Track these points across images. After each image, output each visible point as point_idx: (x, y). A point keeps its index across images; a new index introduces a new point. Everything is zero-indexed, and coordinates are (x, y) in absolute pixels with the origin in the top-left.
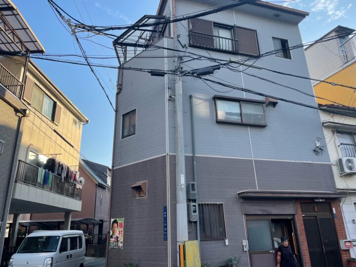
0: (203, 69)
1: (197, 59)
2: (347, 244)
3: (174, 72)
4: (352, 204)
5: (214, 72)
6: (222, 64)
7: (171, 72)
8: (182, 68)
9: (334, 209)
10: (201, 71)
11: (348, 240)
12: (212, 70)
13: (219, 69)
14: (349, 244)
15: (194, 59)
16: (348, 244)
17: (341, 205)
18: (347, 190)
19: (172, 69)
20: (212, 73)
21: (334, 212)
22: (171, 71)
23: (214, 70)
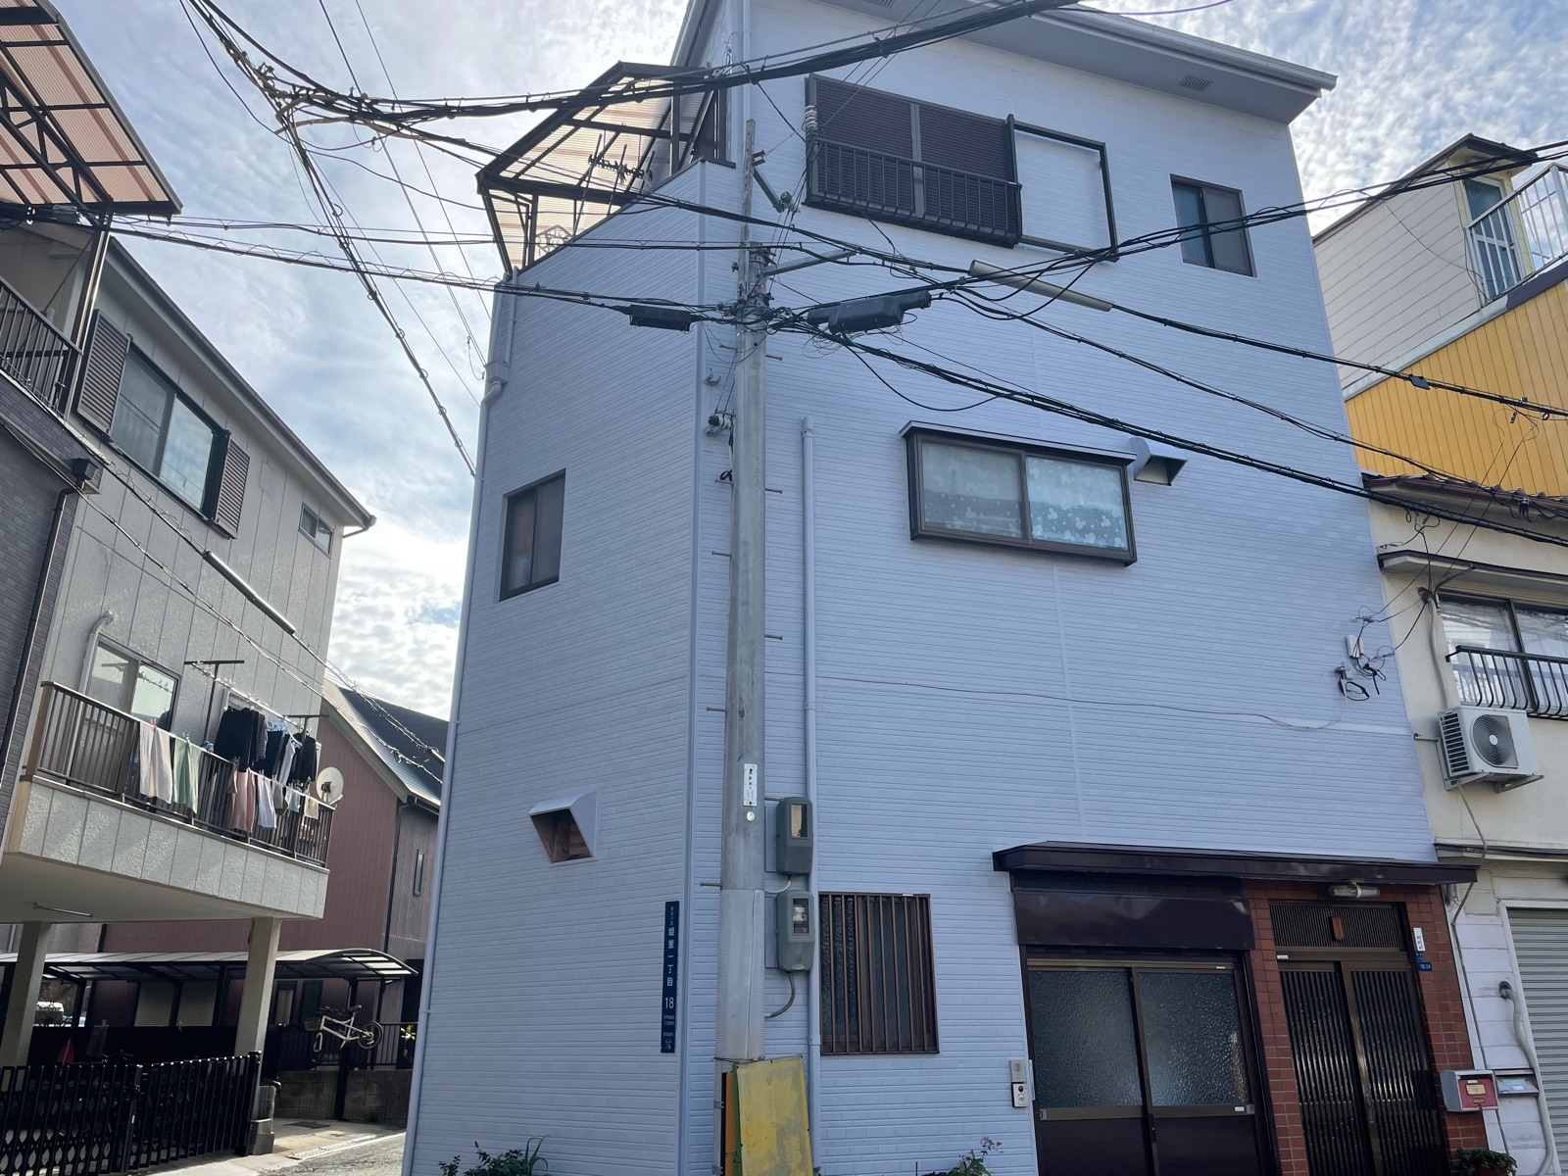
0: (857, 303)
1: (833, 259)
2: (1471, 1090)
3: (735, 313)
4: (1498, 914)
5: (906, 318)
6: (936, 286)
7: (718, 315)
8: (767, 298)
9: (1418, 932)
10: (850, 314)
11: (1479, 1069)
12: (894, 309)
13: (925, 303)
14: (1480, 1089)
15: (822, 259)
16: (1476, 1089)
17: (1450, 917)
18: (1480, 849)
19: (724, 301)
20: (897, 321)
21: (1420, 945)
22: (721, 307)
23: (904, 308)
